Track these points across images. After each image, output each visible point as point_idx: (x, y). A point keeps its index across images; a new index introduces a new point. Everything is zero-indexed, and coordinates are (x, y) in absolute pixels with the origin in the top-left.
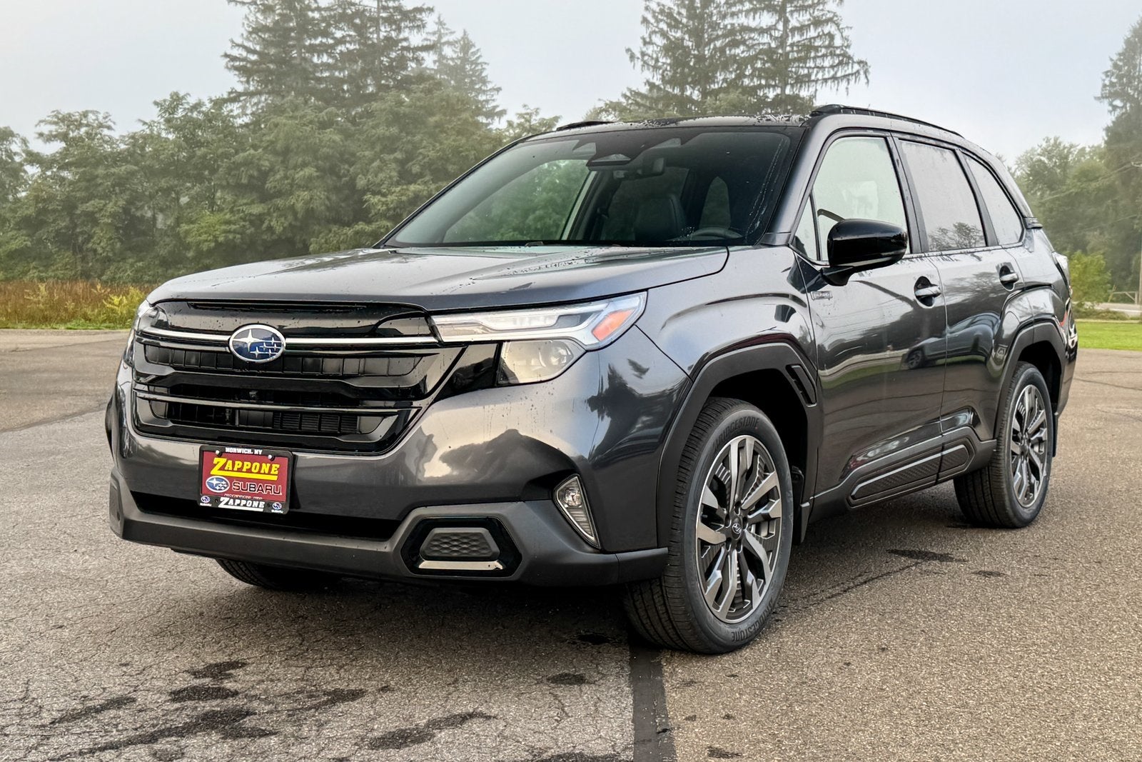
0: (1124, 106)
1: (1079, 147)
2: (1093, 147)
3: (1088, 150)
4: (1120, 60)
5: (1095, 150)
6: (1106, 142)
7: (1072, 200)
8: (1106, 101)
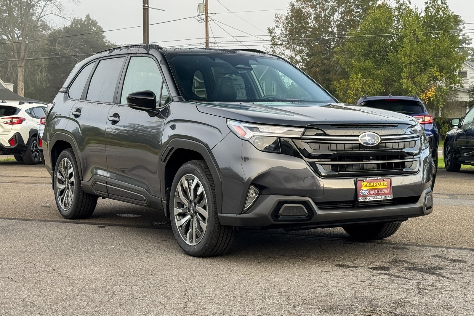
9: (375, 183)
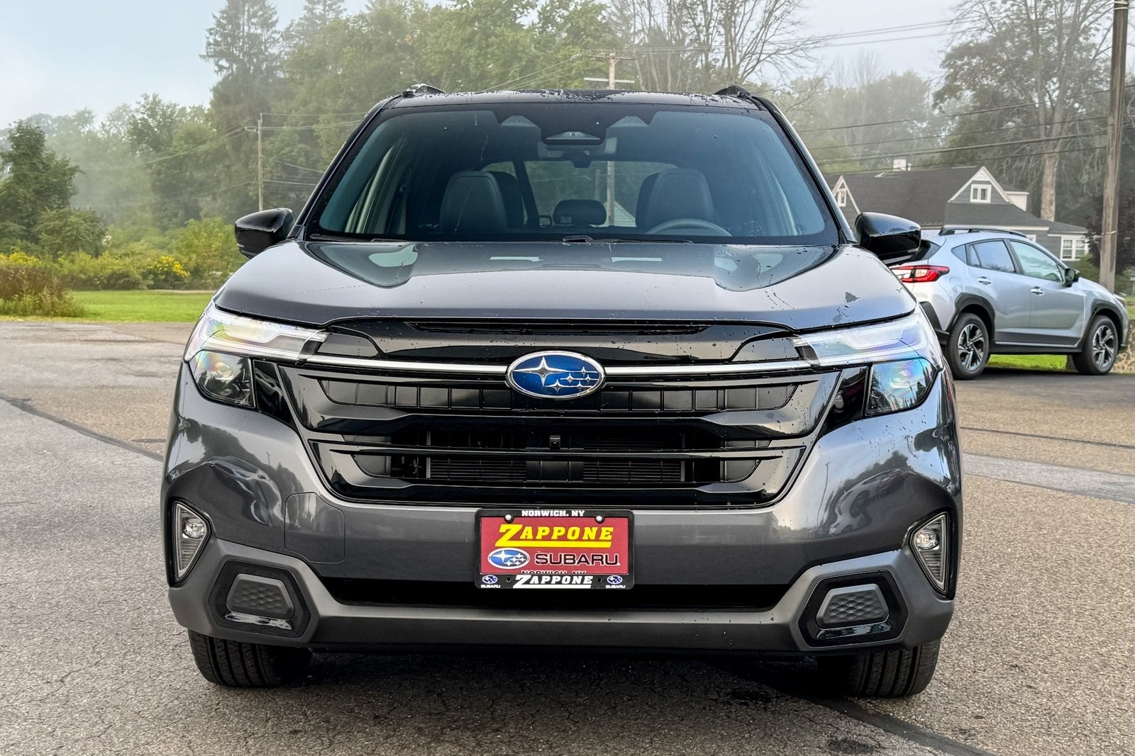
0: (231, 67)
1: (179, 107)
2: (194, 107)
3: (188, 110)
4: (223, 18)
5: (198, 111)
6: (212, 103)
7: (179, 163)
8: (212, 61)
9: (556, 529)
